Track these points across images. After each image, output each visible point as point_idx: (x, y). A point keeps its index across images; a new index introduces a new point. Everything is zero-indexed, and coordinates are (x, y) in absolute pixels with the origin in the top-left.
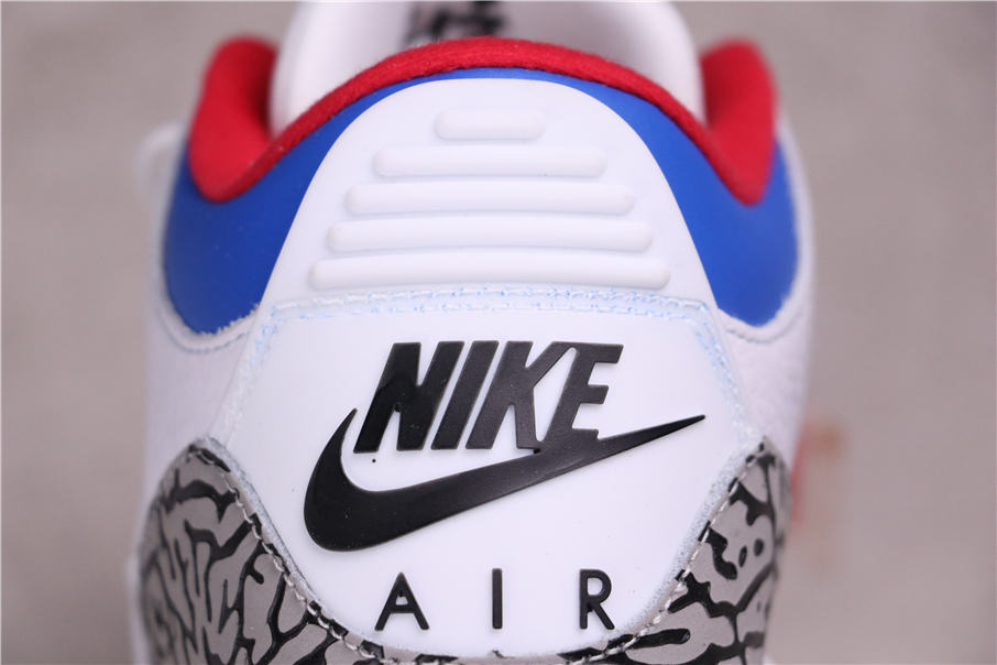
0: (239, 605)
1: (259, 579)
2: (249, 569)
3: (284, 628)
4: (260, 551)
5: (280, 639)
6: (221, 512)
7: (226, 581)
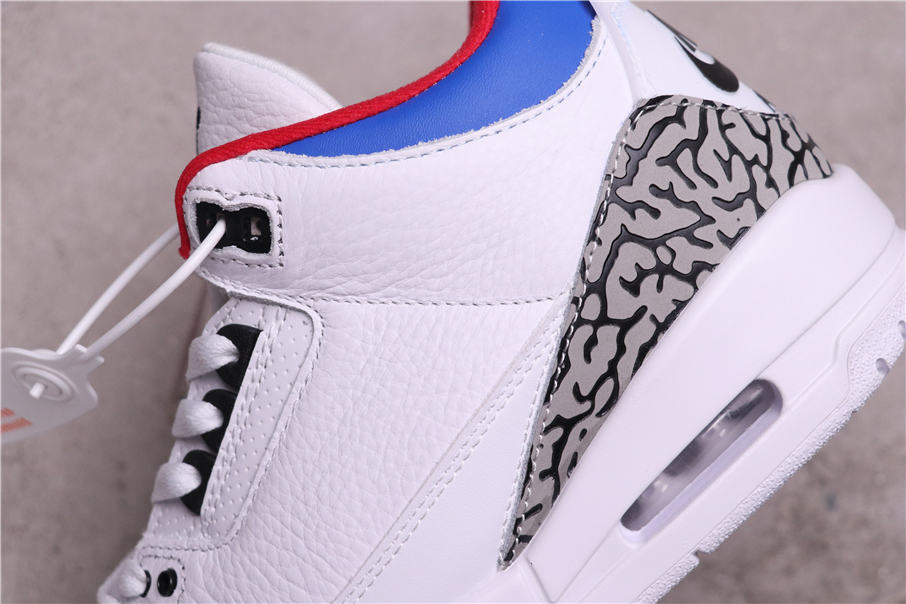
0: (733, 150)
1: (732, 125)
2: (723, 128)
3: (763, 133)
4: (720, 113)
5: (766, 139)
6: (682, 123)
7: (715, 151)
